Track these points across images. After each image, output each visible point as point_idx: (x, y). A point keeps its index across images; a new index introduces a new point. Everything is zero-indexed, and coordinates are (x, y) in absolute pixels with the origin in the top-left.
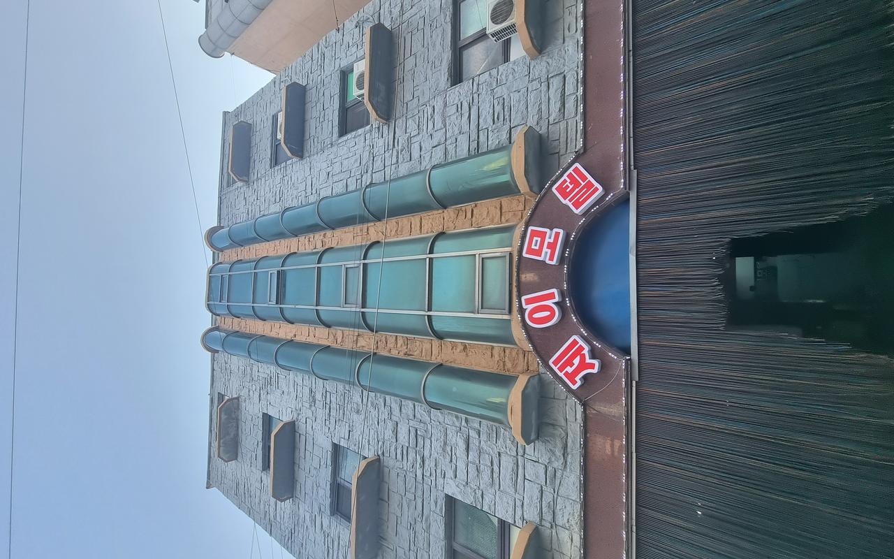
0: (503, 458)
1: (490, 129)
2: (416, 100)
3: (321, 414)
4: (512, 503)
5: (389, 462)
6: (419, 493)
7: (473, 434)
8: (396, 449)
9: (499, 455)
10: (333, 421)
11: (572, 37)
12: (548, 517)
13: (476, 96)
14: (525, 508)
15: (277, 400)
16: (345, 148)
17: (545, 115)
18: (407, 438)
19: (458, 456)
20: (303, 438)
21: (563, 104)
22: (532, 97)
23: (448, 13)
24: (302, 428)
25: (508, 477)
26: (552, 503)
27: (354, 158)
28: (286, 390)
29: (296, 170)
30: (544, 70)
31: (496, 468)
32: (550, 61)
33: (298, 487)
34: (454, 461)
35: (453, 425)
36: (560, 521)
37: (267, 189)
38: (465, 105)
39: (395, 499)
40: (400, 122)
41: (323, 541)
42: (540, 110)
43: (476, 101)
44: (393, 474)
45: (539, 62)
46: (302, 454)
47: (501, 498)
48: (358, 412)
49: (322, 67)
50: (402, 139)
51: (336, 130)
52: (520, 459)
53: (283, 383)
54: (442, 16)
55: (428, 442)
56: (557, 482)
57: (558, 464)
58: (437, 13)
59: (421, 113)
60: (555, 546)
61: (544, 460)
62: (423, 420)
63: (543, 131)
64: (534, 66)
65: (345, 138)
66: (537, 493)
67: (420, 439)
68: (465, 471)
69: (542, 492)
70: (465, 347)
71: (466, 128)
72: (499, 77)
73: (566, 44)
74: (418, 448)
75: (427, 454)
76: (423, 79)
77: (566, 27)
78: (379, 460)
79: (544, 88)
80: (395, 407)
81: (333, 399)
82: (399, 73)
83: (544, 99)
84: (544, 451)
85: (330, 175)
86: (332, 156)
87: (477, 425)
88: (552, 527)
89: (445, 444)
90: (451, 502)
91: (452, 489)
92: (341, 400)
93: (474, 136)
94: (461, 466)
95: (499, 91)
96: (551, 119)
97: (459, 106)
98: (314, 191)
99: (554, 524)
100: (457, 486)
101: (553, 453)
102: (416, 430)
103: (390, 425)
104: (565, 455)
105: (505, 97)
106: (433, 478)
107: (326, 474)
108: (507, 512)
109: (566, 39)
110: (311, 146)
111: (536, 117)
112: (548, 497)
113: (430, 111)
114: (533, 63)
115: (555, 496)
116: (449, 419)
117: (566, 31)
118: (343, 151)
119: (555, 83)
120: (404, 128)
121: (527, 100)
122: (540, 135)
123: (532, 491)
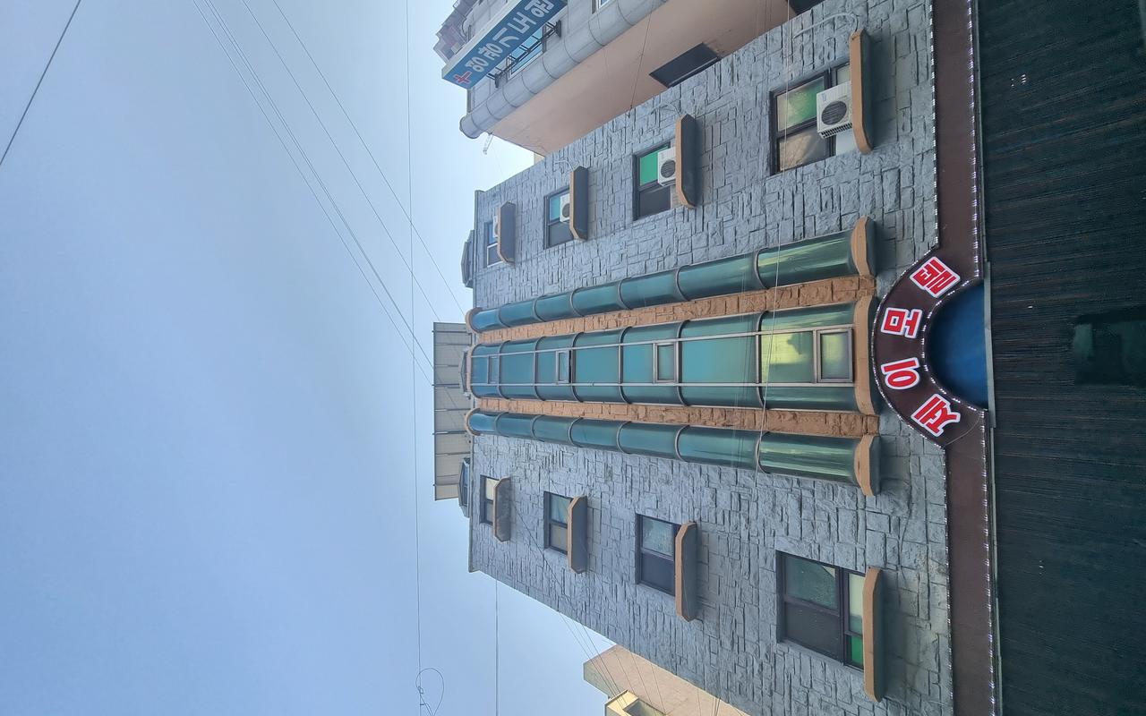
0: (842, 514)
1: (817, 216)
2: (728, 187)
3: (619, 487)
4: (852, 553)
5: (708, 527)
6: (745, 552)
7: (805, 493)
8: (716, 514)
9: (837, 511)
10: (635, 493)
11: (907, 136)
12: (893, 561)
13: (800, 185)
14: (867, 555)
15: (562, 479)
16: (643, 231)
17: (878, 204)
18: (729, 503)
19: (789, 514)
20: (597, 513)
21: (899, 196)
22: (864, 189)
23: (764, 106)
24: (595, 502)
25: (848, 528)
26: (897, 548)
27: (654, 241)
28: (573, 467)
29: (578, 251)
30: (877, 165)
31: (833, 522)
32: (884, 157)
33: (593, 560)
34: (785, 520)
35: (783, 486)
36: (905, 562)
37: (541, 270)
38: (789, 194)
39: (716, 562)
40: (709, 208)
41: (627, 608)
42: (873, 200)
43: (800, 190)
44: (713, 537)
45: (870, 156)
46: (597, 527)
47: (840, 549)
48: (667, 482)
49: (609, 151)
50: (713, 224)
51: (630, 214)
52: (860, 512)
53: (569, 462)
54: (758, 108)
55: (753, 506)
56: (902, 529)
57: (902, 513)
58: (752, 105)
59: (735, 200)
60: (902, 584)
61: (888, 510)
62: (747, 485)
63: (878, 218)
64: (866, 161)
65: (641, 221)
66: (880, 540)
67: (743, 503)
68: (799, 528)
69: (885, 539)
70: (795, 415)
71: (789, 214)
72: (826, 169)
73: (900, 141)
74: (742, 512)
75: (752, 515)
76: (736, 167)
77: (900, 127)
78: (696, 525)
79: (877, 180)
80: (714, 476)
81: (636, 472)
82: (706, 159)
83: (878, 190)
84: (887, 503)
85: (625, 256)
86: (626, 239)
87: (810, 486)
88: (897, 569)
89: (774, 505)
90: (782, 557)
91: (784, 545)
92: (645, 473)
93: (799, 222)
94: (794, 524)
95: (826, 182)
96: (886, 209)
97: (781, 194)
98: (603, 272)
99: (899, 565)
100: (790, 542)
101: (898, 504)
102: (740, 495)
103: (707, 492)
104: (909, 504)
105: (833, 187)
106: (761, 538)
107: (629, 545)
108: (847, 560)
109: (900, 138)
110: (597, 227)
111: (869, 207)
112: (892, 544)
113: (746, 198)
114: (864, 158)
115: (900, 541)
116: (778, 482)
117: (901, 131)
118: (639, 233)
119: (890, 177)
120: (715, 213)
121: (858, 191)
122: (875, 223)
123: (874, 539)
